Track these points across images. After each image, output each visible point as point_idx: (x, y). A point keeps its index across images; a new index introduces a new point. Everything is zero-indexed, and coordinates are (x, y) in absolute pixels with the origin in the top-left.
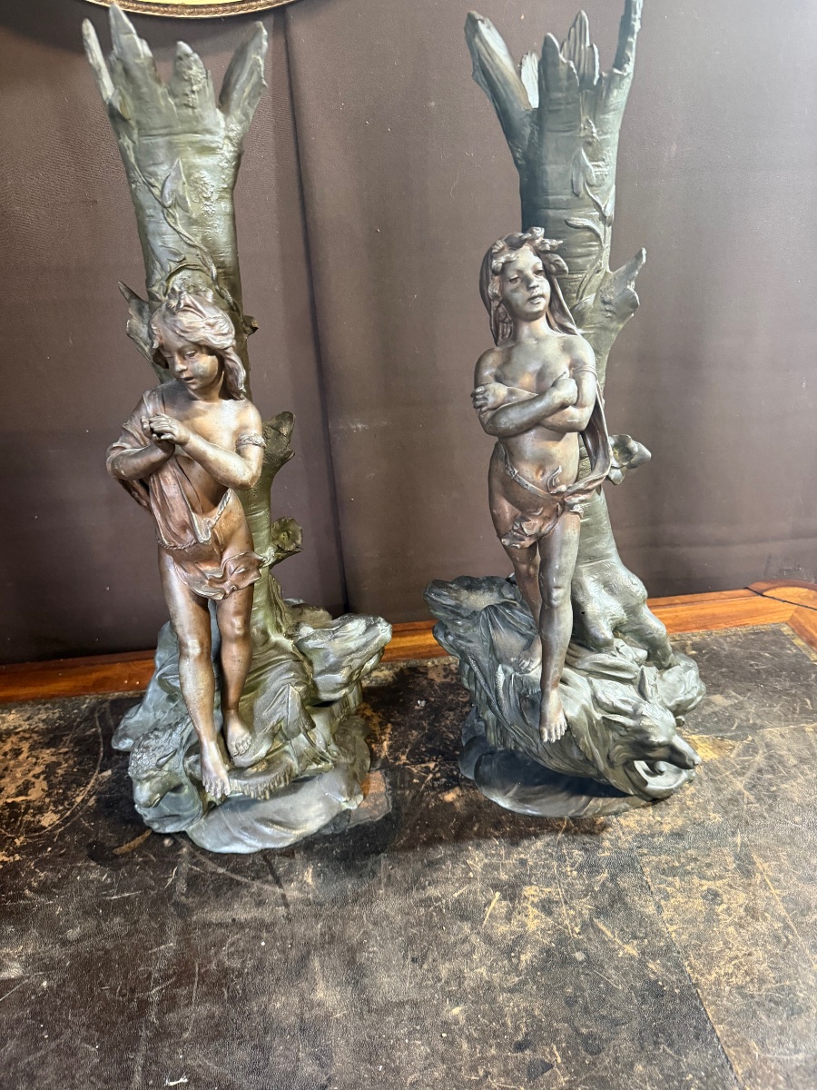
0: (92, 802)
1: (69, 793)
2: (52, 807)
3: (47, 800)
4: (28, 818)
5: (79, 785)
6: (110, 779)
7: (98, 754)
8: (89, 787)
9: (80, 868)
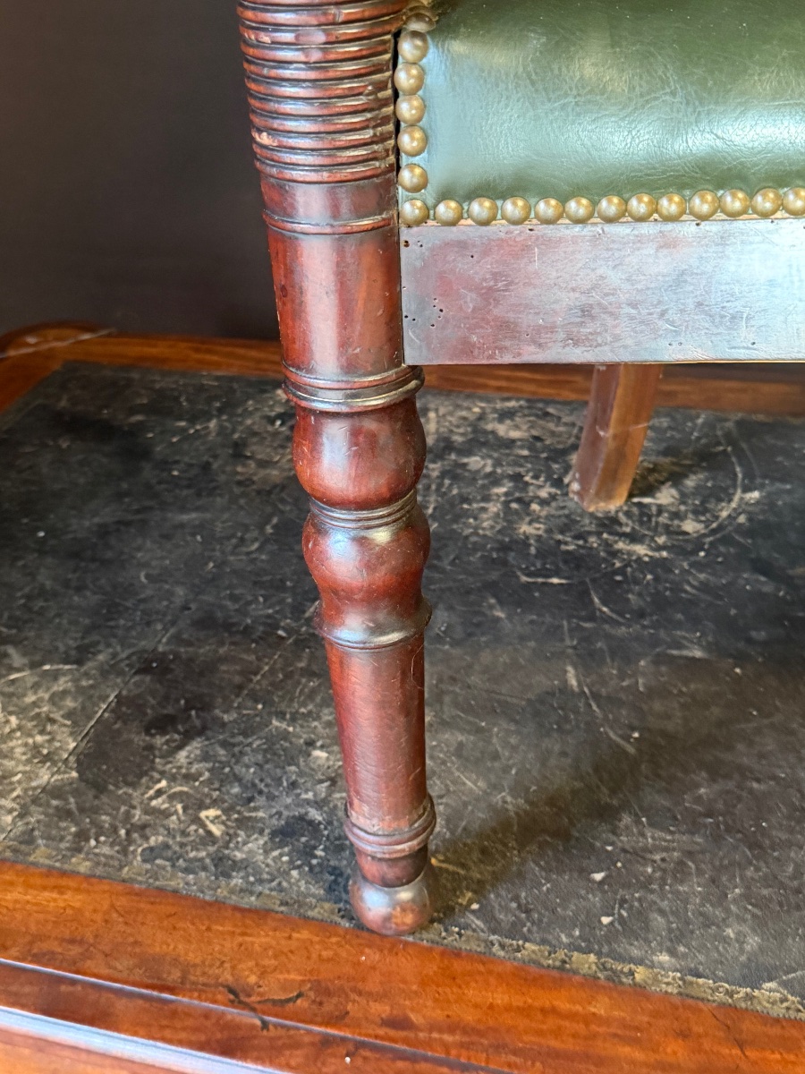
0: (742, 519)
1: (710, 506)
2: (690, 515)
3: (683, 508)
4: (663, 519)
5: (720, 500)
6: (758, 502)
7: (735, 475)
8: (734, 505)
9: (746, 579)
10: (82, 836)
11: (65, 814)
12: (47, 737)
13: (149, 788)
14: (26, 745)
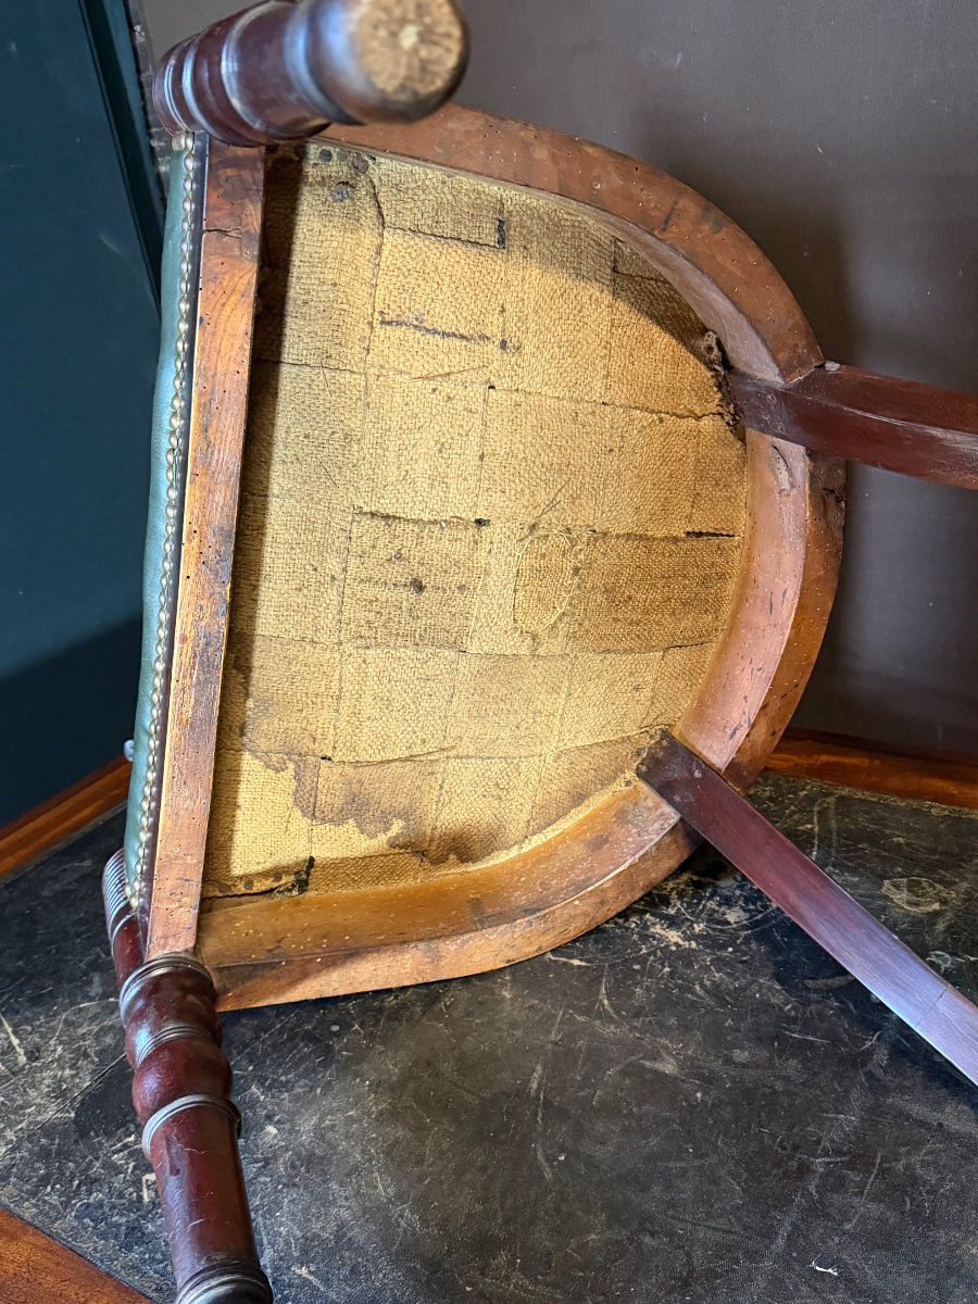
2: (741, 903)
3: (738, 892)
9: (761, 985)
10: (44, 1181)
11: (44, 1154)
12: (73, 1072)
13: (120, 1140)
14: (55, 1076)
